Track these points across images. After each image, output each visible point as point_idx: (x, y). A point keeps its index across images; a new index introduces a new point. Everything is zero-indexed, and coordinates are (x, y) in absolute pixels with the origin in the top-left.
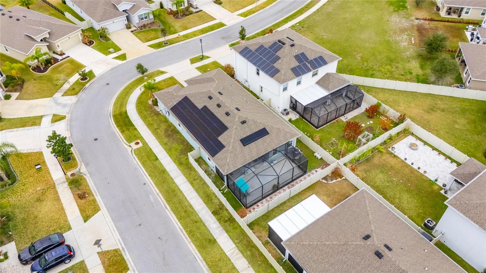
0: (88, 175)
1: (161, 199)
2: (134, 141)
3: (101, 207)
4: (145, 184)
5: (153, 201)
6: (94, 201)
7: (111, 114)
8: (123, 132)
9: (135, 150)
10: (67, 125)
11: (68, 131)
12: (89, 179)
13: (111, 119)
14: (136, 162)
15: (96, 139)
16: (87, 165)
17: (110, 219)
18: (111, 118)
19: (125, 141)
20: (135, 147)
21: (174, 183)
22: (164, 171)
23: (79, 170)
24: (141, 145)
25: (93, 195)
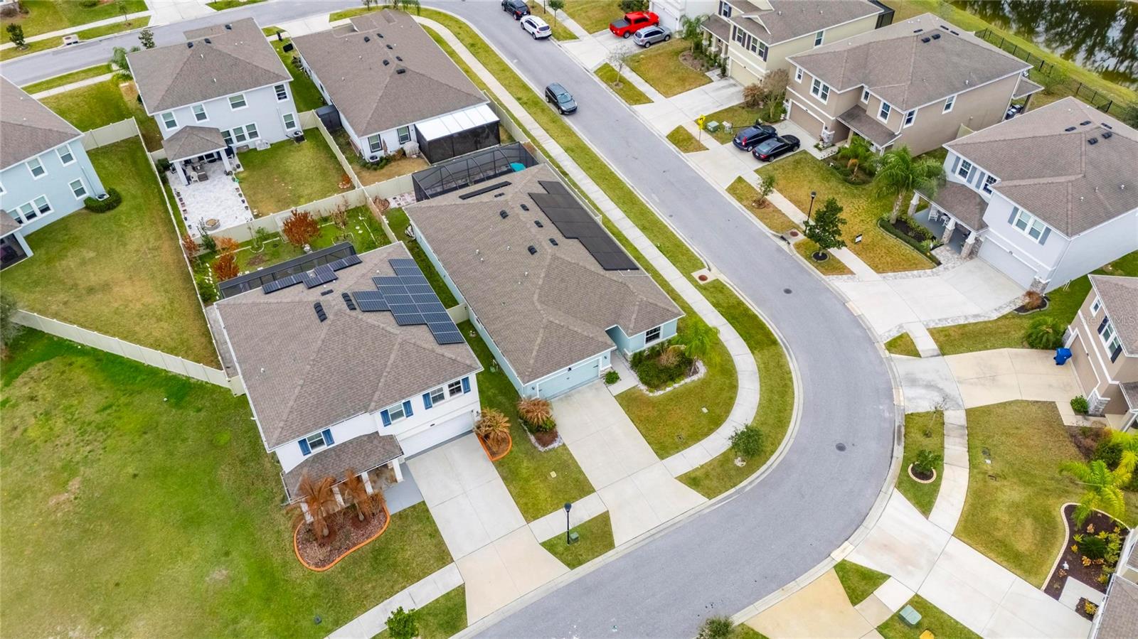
0: (770, 235)
1: (641, 196)
2: (709, 283)
3: (727, 193)
4: (671, 216)
5: (653, 195)
6: (740, 199)
7: (784, 349)
8: (740, 303)
9: (704, 267)
10: (869, 329)
11: (859, 316)
12: (764, 229)
13: (780, 337)
14: (695, 249)
15: (788, 291)
16: (780, 250)
17: (706, 180)
18: (784, 343)
19: (728, 286)
20: (704, 272)
21: (625, 212)
22: (643, 229)
23: (789, 243)
24: (696, 275)
25: (745, 206)
